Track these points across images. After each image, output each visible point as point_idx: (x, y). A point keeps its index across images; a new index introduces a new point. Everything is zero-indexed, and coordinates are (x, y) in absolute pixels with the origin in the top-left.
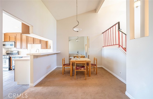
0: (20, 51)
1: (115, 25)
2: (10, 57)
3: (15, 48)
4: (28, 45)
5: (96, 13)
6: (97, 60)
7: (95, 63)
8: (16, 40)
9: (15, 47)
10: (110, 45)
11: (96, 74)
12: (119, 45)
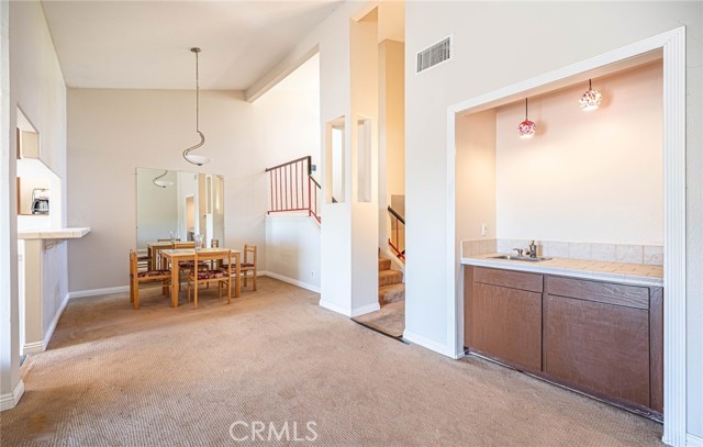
1: (302, 159)
5: (246, 103)
6: (255, 252)
7: (250, 261)
10: (289, 208)
11: (255, 290)
12: (310, 211)
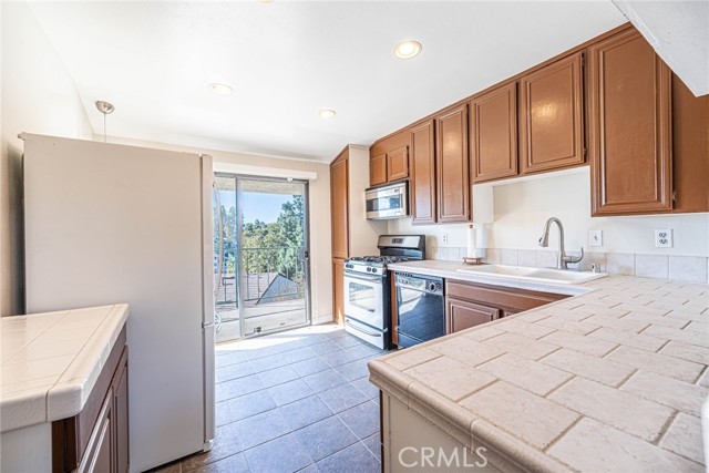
0: (429, 239)
2: (389, 273)
3: (410, 220)
4: (475, 188)
8: (411, 174)
9: (408, 214)
